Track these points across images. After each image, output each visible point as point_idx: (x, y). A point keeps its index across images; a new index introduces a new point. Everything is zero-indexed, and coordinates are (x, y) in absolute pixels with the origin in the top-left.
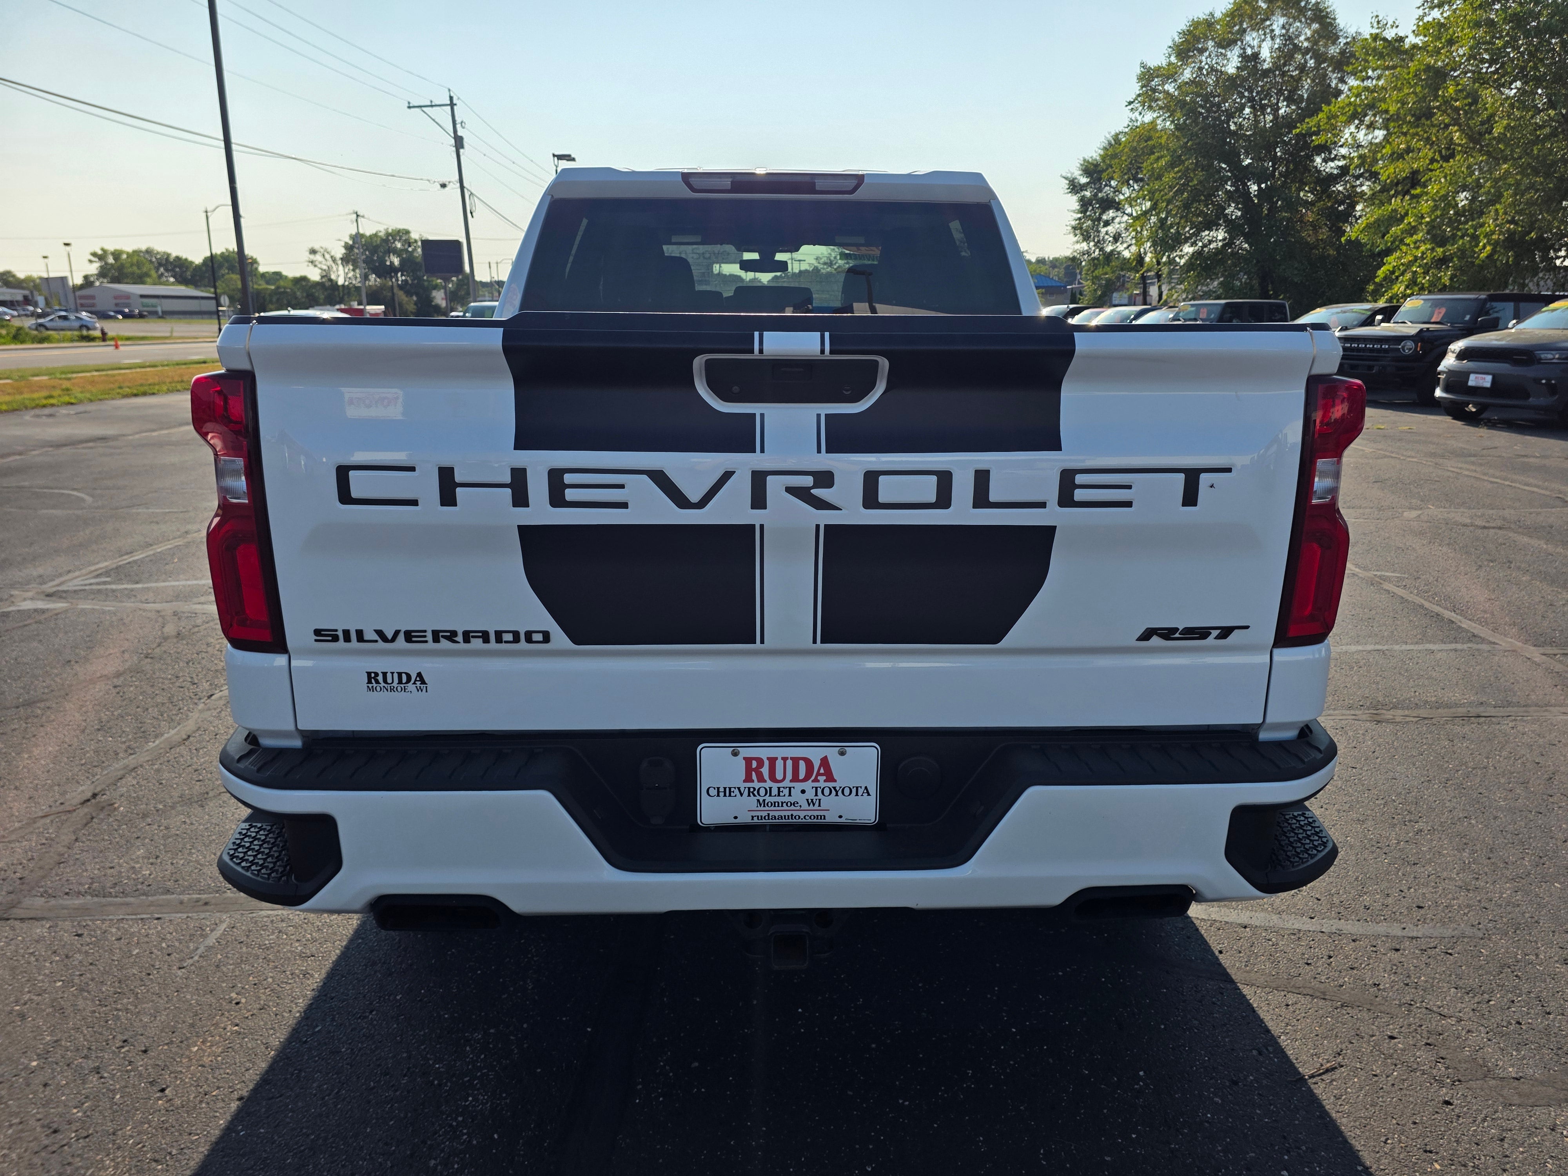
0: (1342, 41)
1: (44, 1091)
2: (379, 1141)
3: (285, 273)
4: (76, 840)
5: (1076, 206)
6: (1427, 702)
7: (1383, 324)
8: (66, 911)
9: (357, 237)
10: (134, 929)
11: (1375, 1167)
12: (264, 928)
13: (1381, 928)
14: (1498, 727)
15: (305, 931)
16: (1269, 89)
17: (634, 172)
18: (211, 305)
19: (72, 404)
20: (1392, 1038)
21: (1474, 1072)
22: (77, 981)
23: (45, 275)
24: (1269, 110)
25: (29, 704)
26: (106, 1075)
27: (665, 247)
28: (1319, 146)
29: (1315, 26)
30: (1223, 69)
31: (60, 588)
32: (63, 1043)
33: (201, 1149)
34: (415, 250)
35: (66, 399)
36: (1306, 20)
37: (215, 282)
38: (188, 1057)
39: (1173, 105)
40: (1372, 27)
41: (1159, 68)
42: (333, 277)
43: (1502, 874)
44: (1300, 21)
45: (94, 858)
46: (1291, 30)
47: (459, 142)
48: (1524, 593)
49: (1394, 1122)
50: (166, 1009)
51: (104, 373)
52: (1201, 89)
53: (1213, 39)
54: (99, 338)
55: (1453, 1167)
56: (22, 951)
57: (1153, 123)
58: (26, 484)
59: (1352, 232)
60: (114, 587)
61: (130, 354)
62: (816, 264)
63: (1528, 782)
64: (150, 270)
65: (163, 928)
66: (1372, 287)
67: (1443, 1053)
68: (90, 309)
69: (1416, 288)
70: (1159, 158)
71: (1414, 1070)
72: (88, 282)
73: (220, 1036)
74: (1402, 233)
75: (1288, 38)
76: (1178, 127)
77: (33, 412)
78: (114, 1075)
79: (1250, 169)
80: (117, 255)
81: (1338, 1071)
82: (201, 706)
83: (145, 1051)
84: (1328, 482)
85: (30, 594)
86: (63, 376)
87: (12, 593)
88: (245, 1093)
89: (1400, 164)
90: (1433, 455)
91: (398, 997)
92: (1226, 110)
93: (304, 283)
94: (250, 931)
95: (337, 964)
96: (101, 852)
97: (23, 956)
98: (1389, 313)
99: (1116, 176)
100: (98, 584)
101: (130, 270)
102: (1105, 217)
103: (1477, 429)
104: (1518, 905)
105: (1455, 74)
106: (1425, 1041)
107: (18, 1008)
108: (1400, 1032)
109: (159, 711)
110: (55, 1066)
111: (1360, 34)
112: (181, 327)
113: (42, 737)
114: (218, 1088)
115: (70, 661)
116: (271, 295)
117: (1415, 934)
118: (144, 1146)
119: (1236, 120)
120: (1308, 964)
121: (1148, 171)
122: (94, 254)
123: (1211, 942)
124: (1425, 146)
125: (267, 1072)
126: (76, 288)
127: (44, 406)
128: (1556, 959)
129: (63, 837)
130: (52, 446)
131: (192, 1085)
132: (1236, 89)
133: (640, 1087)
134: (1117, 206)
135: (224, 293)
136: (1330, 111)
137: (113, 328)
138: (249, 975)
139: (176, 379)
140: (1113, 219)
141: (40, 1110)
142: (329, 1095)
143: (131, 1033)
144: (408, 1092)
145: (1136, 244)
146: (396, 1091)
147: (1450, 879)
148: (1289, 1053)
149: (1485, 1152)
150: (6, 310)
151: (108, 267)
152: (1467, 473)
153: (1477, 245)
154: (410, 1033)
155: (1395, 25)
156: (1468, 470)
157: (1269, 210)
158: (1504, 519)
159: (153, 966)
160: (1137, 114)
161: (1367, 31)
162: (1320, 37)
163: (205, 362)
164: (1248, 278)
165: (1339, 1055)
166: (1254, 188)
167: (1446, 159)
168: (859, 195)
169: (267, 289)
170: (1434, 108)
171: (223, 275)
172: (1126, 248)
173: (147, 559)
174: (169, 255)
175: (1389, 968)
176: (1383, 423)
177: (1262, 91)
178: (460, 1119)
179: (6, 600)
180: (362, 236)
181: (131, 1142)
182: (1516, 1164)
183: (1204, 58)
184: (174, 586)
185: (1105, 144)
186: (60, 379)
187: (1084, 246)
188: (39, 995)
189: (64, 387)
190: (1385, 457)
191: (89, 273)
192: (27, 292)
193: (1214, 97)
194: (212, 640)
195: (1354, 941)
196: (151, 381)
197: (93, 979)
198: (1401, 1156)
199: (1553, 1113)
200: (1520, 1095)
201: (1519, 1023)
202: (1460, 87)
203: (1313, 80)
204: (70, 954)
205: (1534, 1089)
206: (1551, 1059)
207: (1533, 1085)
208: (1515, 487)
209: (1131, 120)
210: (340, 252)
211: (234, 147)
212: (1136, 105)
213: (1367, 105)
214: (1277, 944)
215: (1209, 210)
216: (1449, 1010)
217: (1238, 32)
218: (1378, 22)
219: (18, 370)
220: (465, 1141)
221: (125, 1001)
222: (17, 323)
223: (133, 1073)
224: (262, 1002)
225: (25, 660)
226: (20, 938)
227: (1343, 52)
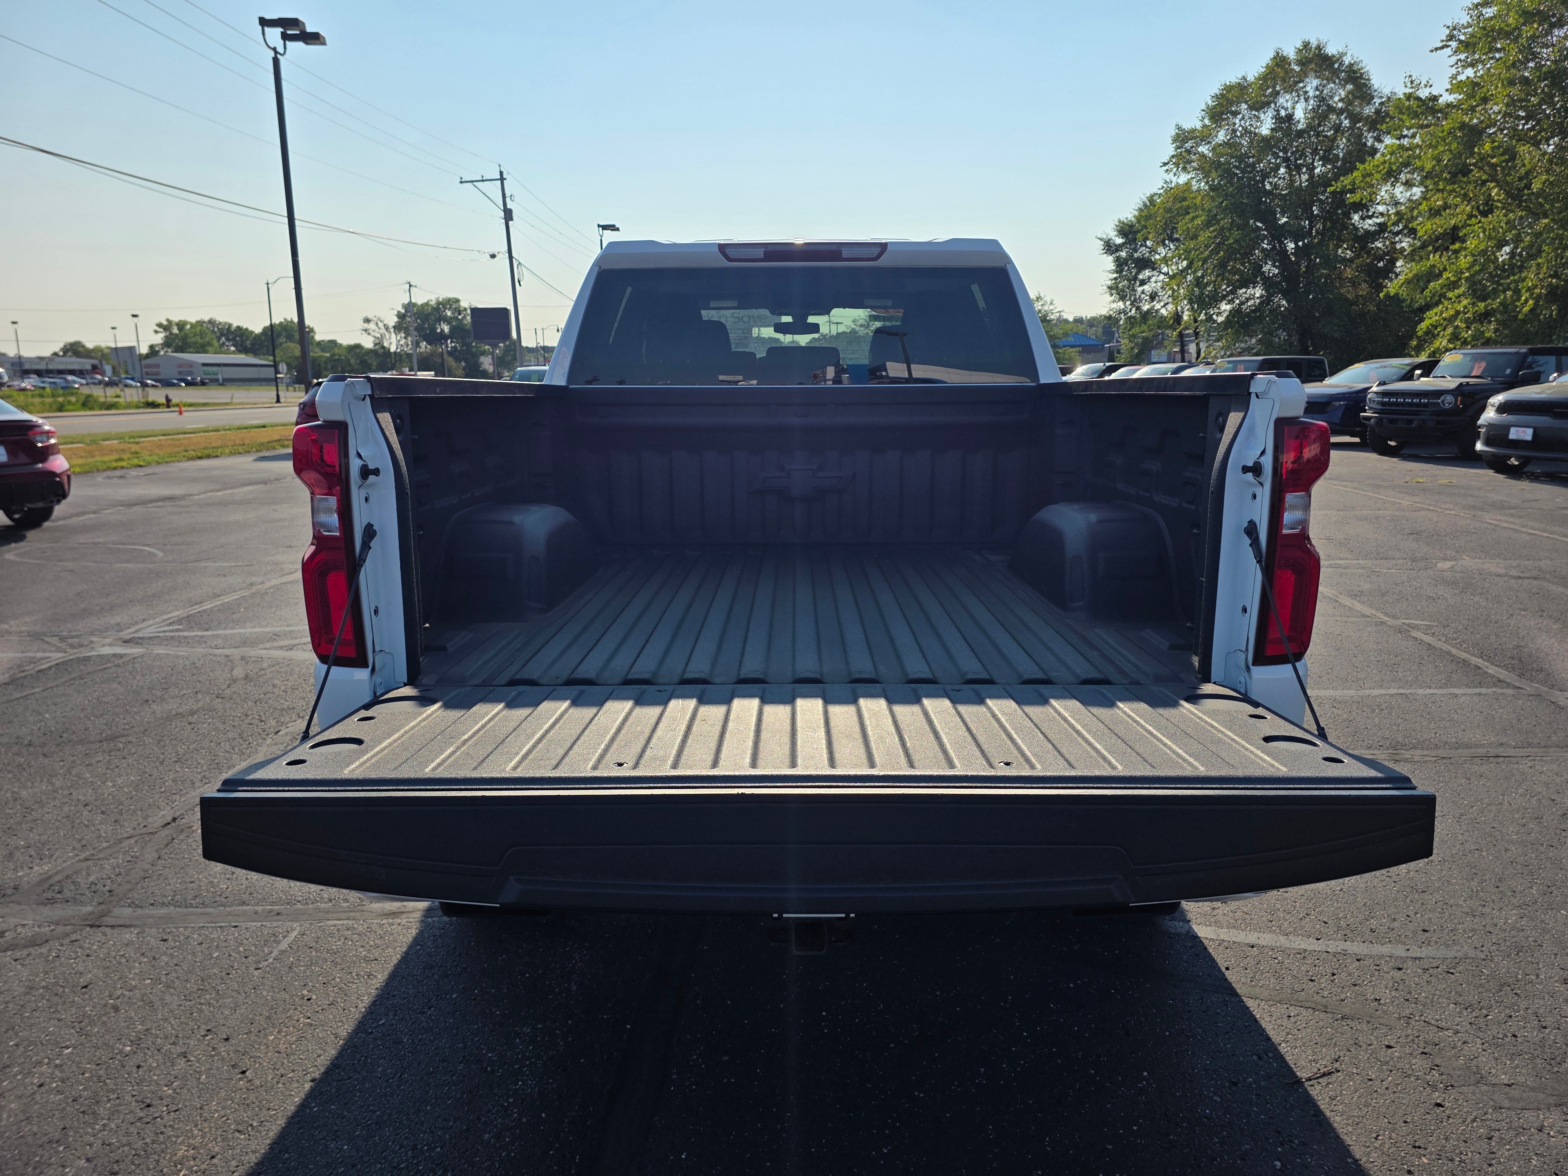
0: (1377, 101)
1: (137, 1072)
2: (438, 1117)
3: (339, 341)
4: (159, 858)
5: (1112, 266)
6: (1446, 743)
7: (1422, 379)
8: (151, 920)
9: (409, 306)
10: (214, 935)
11: (1364, 1159)
12: (332, 935)
13: (1385, 950)
14: (1516, 766)
15: (369, 938)
16: (1304, 149)
17: (675, 244)
18: (270, 373)
19: (141, 466)
20: (1389, 1047)
21: (1467, 1078)
22: (164, 979)
23: (113, 345)
24: (1304, 170)
25: (112, 738)
26: (192, 1059)
27: (703, 312)
28: (1354, 203)
29: (1350, 87)
30: (1257, 131)
31: (136, 635)
32: (153, 1032)
33: (279, 1122)
34: (464, 317)
35: (136, 461)
36: (1341, 80)
37: (274, 351)
38: (266, 1044)
39: (1206, 167)
40: (1406, 86)
41: (1193, 131)
42: (386, 344)
43: (1509, 902)
44: (1334, 83)
45: (176, 873)
46: (1325, 92)
47: (508, 215)
48: (1553, 640)
49: (1386, 1120)
50: (244, 1004)
51: (171, 437)
52: (1236, 150)
53: (1246, 102)
54: (163, 405)
55: (1440, 1161)
56: (114, 953)
57: (1188, 184)
58: (101, 540)
59: (1392, 287)
60: (186, 634)
61: (193, 420)
62: (854, 326)
63: (1542, 818)
64: (212, 339)
65: (240, 935)
66: (1415, 343)
67: (1438, 1061)
68: (154, 377)
69: (1459, 343)
70: (1194, 218)
71: (1409, 1076)
72: (153, 351)
73: (294, 1027)
74: (1442, 289)
75: (1321, 99)
76: (1213, 188)
77: (105, 474)
78: (200, 1059)
79: (1286, 228)
80: (181, 325)
81: (1334, 1076)
82: (269, 741)
83: (227, 1039)
84: (1298, 515)
85: (108, 641)
86: (132, 440)
87: (92, 639)
88: (317, 1075)
89: (1437, 220)
90: (1474, 507)
91: (454, 996)
92: (1261, 171)
93: (358, 351)
94: (318, 938)
95: (398, 967)
96: (182, 868)
97: (115, 958)
98: (1428, 368)
99: (1150, 236)
100: (171, 631)
101: (193, 340)
102: (1141, 277)
103: (1519, 482)
104: (1523, 930)
105: (1491, 132)
106: (1421, 1050)
107: (112, 1001)
108: (1397, 1042)
109: (230, 745)
110: (147, 1051)
111: (1395, 94)
112: (240, 394)
113: (125, 768)
114: (293, 1071)
115: (147, 701)
116: (325, 362)
117: (1418, 955)
118: (228, 1119)
119: (1271, 180)
120: (1312, 981)
121: (1184, 231)
122: (160, 325)
123: (1218, 960)
124: (1463, 202)
125: (337, 1058)
126: (142, 357)
127: (115, 468)
128: (1556, 979)
129: (147, 856)
130: (123, 505)
131: (269, 1068)
132: (1271, 150)
133: (674, 1076)
134: (1152, 265)
135: (282, 361)
136: (1365, 169)
137: (178, 395)
138: (319, 975)
139: (238, 442)
140: (1149, 278)
141: (135, 1088)
142: (393, 1078)
143: (214, 1024)
144: (464, 1077)
145: (1173, 304)
146: (453, 1075)
147: (1458, 905)
148: (1288, 1059)
149: (1473, 1149)
150: (75, 378)
151: (173, 337)
152: (1505, 525)
153: (1519, 300)
154: (465, 1026)
155: (1428, 85)
156: (1506, 522)
157: (1306, 267)
158: (1540, 570)
159: (232, 967)
160: (1172, 174)
161: (1401, 91)
162: (1355, 97)
163: (264, 427)
164: (1288, 335)
165: (1337, 1061)
166: (1292, 245)
167: (1485, 214)
168: (882, 262)
169: (322, 357)
170: (1470, 165)
171: (281, 344)
172: (1162, 307)
173: (216, 609)
174: (230, 325)
175: (1391, 985)
176: (1422, 477)
177: (1297, 151)
178: (511, 1100)
179: (87, 646)
180: (415, 305)
181: (216, 1115)
182: (1502, 1160)
183: (1237, 121)
184: (240, 633)
185: (1141, 205)
186: (129, 443)
187: (1121, 305)
188: (130, 991)
189: (133, 450)
190: (1422, 509)
191: (155, 343)
192: (95, 362)
193: (1249, 158)
194: (278, 682)
195: (1358, 960)
196: (214, 444)
197: (178, 978)
198: (1391, 1151)
199: (1542, 1116)
200: (1511, 1099)
201: (1515, 1036)
202: (1496, 144)
203: (1348, 140)
204: (157, 956)
205: (1524, 1095)
206: (1544, 1068)
207: (1524, 1091)
208: (1553, 539)
209: (1166, 182)
210: (392, 320)
211: (297, 223)
212: (1171, 166)
213: (1401, 163)
214: (1283, 962)
215: (1246, 268)
216: (1446, 1023)
217: (1271, 94)
218: (1412, 82)
219: (89, 435)
220: (515, 1118)
221: (208, 996)
222: (86, 391)
223: (216, 1058)
224: (331, 999)
225: (106, 699)
226: (111, 942)
227: (1378, 112)
